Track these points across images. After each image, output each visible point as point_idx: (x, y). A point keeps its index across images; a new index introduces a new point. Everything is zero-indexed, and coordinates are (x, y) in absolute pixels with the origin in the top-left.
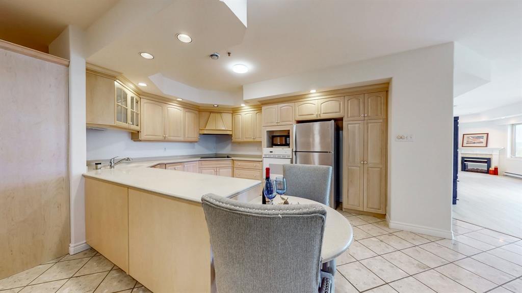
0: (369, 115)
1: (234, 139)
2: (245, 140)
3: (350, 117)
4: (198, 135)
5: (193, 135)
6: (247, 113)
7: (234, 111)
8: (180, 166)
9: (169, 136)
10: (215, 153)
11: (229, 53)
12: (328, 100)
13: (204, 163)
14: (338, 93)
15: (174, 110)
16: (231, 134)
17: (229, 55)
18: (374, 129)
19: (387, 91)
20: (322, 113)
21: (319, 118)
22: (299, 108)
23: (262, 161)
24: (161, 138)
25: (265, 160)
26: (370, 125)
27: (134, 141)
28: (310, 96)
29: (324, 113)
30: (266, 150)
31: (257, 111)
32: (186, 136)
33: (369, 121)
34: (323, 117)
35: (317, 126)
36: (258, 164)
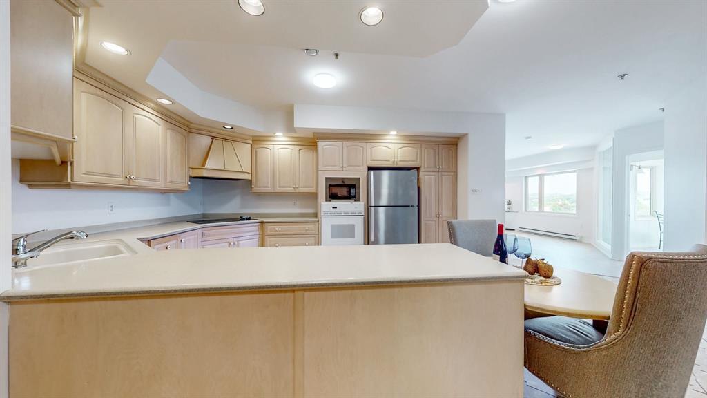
0: (444, 166)
1: (255, 188)
2: (278, 190)
3: (428, 167)
4: (187, 179)
5: (179, 179)
6: (281, 148)
7: (257, 141)
8: (174, 242)
9: (137, 178)
10: (202, 212)
11: (337, 55)
12: (406, 145)
13: (207, 231)
14: (417, 141)
15: (147, 123)
16: (250, 178)
17: (337, 58)
18: (447, 180)
19: (457, 145)
20: (399, 159)
21: (395, 166)
22: (371, 151)
23: (318, 222)
24: (120, 181)
25: (324, 219)
26: (444, 177)
27: (30, 186)
28: (388, 137)
29: (401, 161)
30: (326, 206)
31: (300, 147)
32: (168, 181)
33: (443, 173)
34: (401, 164)
35: (386, 173)
36: (312, 227)
